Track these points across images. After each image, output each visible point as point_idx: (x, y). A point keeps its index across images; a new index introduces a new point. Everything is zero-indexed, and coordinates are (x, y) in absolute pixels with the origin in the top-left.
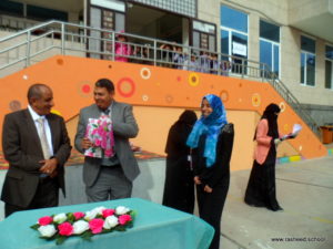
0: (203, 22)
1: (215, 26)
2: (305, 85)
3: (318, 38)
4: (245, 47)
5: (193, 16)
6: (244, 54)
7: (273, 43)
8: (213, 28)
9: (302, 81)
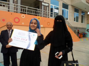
0: (45, 3)
1: (49, 4)
2: (75, 22)
3: (80, 9)
4: (58, 10)
5: (42, 1)
6: (58, 12)
7: (66, 10)
8: (48, 5)
9: (75, 21)
